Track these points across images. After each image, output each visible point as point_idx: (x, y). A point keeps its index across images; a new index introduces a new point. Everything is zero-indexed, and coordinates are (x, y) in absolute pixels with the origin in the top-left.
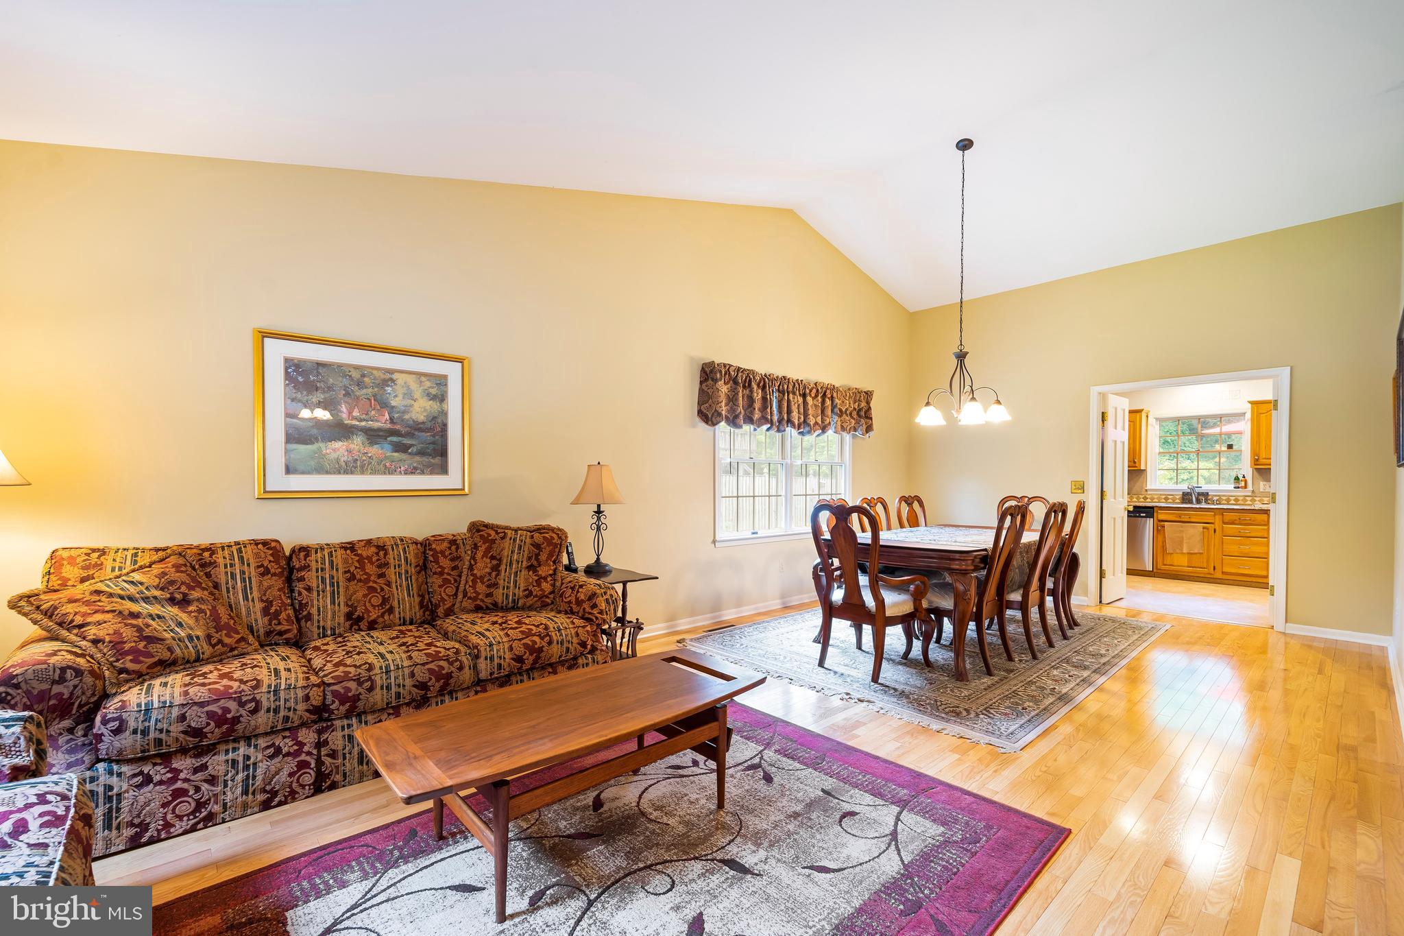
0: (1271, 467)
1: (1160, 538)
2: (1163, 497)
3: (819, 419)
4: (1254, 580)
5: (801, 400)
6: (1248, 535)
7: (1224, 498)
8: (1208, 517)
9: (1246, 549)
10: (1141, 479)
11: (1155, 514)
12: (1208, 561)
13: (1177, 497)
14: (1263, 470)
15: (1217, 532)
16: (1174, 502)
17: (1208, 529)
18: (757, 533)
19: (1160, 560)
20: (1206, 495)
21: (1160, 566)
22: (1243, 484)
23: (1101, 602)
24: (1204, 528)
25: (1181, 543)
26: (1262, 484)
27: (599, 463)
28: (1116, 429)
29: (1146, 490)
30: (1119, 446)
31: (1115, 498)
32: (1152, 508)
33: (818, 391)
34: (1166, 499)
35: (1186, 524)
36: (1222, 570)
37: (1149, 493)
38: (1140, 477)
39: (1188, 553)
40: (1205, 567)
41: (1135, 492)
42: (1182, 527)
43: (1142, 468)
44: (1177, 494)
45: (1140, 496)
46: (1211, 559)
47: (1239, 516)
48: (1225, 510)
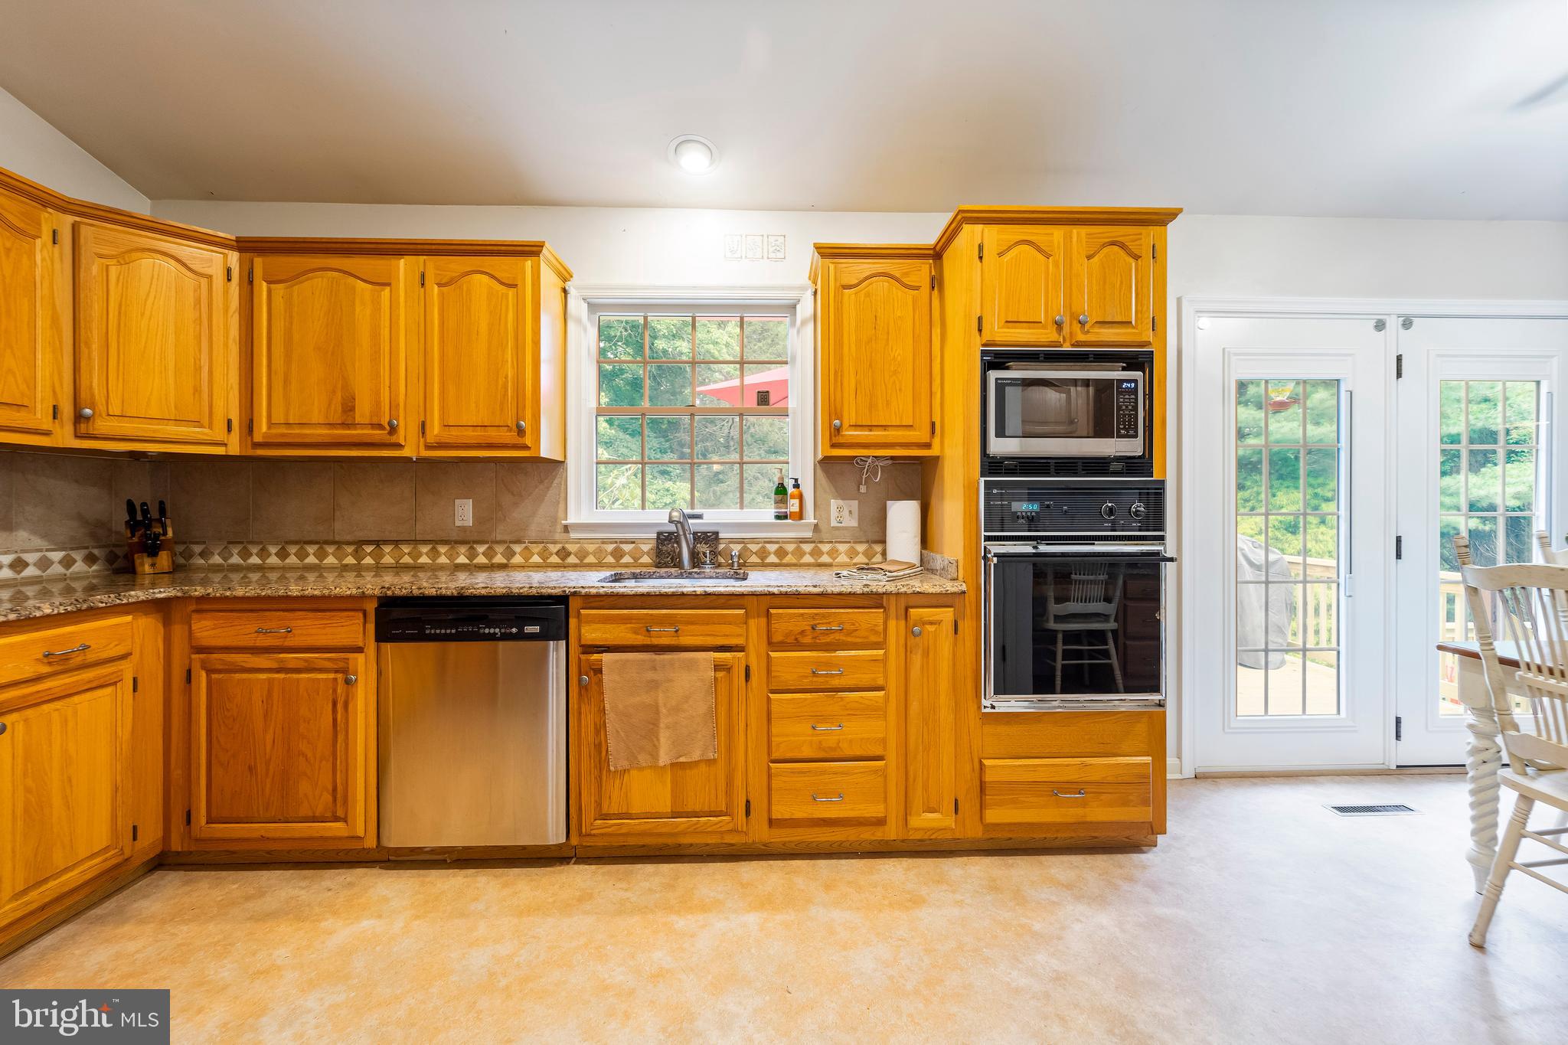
1: (589, 720)
2: (610, 547)
6: (835, 683)
8: (729, 628)
10: (552, 492)
11: (573, 622)
12: (730, 786)
13: (646, 548)
15: (754, 678)
16: (632, 573)
17: (728, 670)
19: (588, 799)
20: (710, 538)
21: (589, 820)
22: (793, 507)
24: (717, 667)
25: (651, 731)
26: (840, 505)
29: (566, 528)
32: (563, 599)
34: (619, 554)
35: (668, 657)
36: (769, 810)
37: (573, 535)
38: (548, 488)
39: (672, 765)
40: (724, 809)
41: (507, 538)
42: (654, 668)
43: (544, 453)
44: (644, 541)
45: (554, 548)
46: (739, 781)
47: (814, 617)
48: (777, 601)
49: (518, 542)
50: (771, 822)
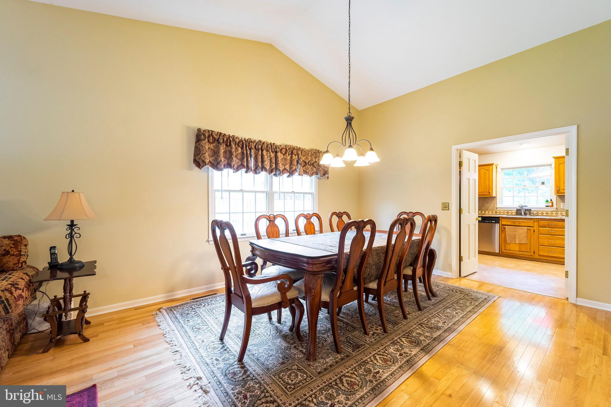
0: (565, 194)
1: (503, 235)
2: (506, 211)
3: (287, 167)
4: (558, 260)
5: (273, 155)
6: (554, 234)
7: (540, 212)
8: (530, 223)
9: (552, 242)
11: (500, 221)
12: (530, 248)
13: (514, 212)
14: (561, 197)
16: (512, 215)
17: (530, 230)
18: (245, 235)
19: (503, 247)
20: (530, 210)
21: (503, 250)
22: (551, 204)
23: (460, 276)
24: (528, 229)
25: (515, 238)
26: (562, 204)
27: (73, 191)
28: (469, 171)
29: (497, 208)
30: (472, 182)
31: (469, 213)
32: (499, 218)
33: (286, 150)
34: (508, 213)
35: (518, 227)
36: (539, 253)
37: (498, 209)
38: (493, 201)
39: (519, 243)
40: (529, 251)
41: (485, 209)
42: (515, 229)
43: (494, 196)
44: (514, 210)
45: (494, 211)
46: (532, 247)
47: (548, 222)
48: (540, 220)
49: (487, 210)
50: (539, 255)
